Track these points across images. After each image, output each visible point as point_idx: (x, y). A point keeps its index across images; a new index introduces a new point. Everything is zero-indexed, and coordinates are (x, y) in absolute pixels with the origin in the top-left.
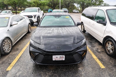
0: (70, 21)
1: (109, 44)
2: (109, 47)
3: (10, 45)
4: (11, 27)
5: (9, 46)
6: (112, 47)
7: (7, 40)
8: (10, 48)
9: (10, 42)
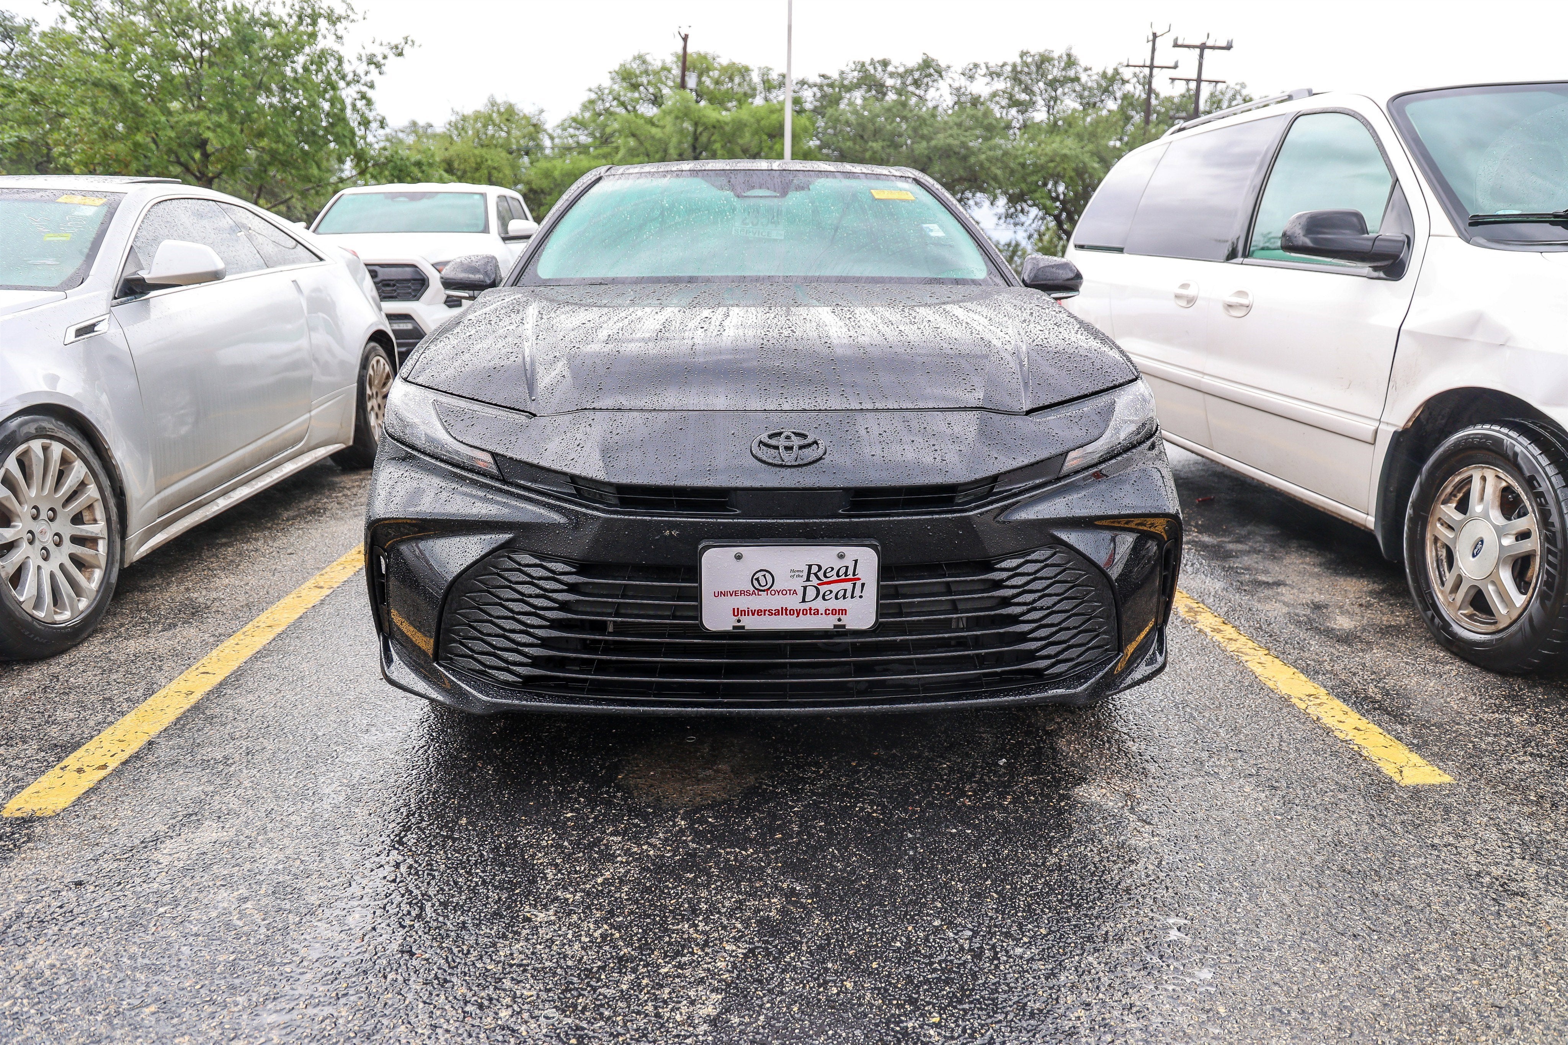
0: (935, 231)
1: (1463, 507)
2: (1478, 547)
3: (98, 528)
4: (132, 306)
5: (69, 547)
6: (1524, 535)
7: (57, 449)
8: (92, 582)
9: (92, 491)
